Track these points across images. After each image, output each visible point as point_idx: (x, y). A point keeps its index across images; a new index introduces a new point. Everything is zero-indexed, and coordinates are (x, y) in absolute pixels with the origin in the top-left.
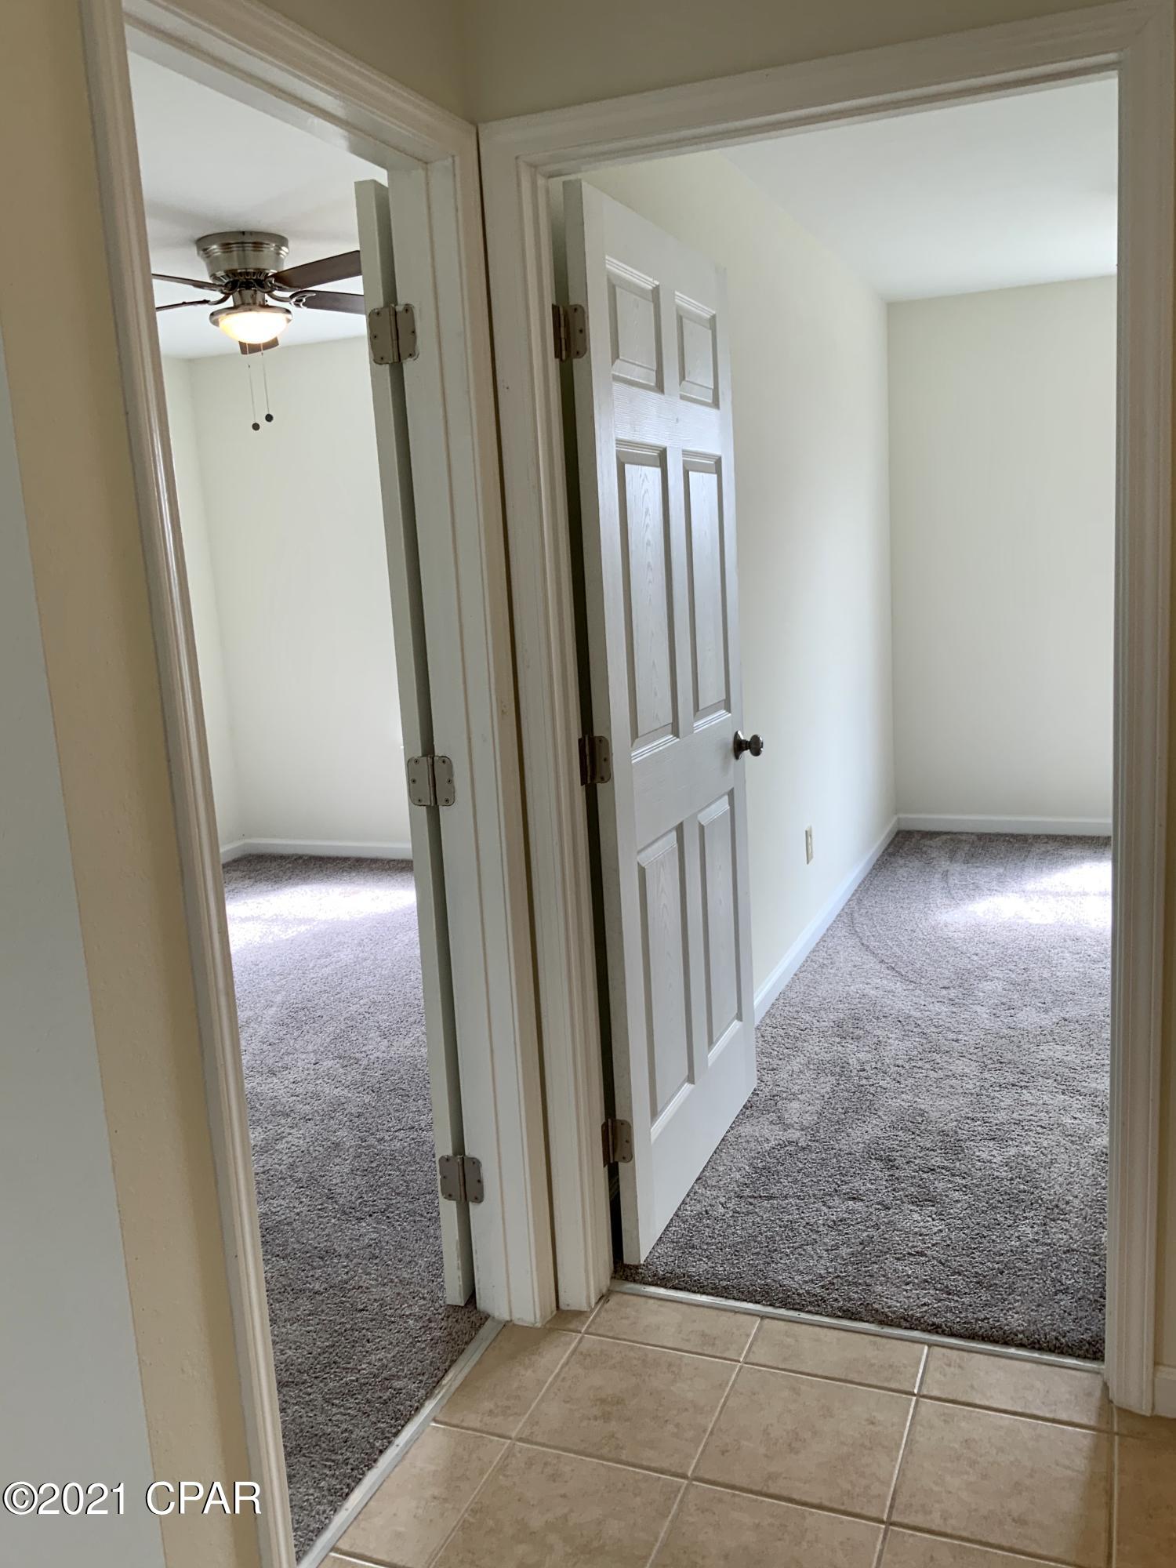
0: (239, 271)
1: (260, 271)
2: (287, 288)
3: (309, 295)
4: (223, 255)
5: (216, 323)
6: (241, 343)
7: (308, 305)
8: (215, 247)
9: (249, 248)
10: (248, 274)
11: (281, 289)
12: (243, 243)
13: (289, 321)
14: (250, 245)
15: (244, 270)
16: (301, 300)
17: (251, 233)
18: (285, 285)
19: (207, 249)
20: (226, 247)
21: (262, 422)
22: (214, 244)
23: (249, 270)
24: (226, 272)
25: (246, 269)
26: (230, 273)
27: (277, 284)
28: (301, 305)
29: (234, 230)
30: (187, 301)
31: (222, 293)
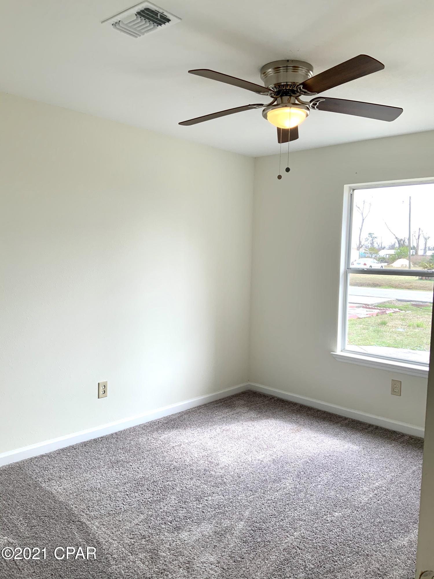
0: (282, 84)
1: (294, 84)
2: (309, 92)
3: (321, 100)
4: (275, 74)
5: (265, 116)
6: (279, 130)
7: (319, 108)
8: (270, 70)
9: (290, 69)
10: (287, 85)
11: (305, 93)
12: (287, 66)
13: (307, 115)
14: (291, 68)
15: (285, 83)
16: (316, 104)
17: (293, 61)
18: (308, 90)
19: (265, 73)
20: (277, 69)
21: (284, 173)
22: (269, 69)
23: (288, 83)
24: (275, 84)
25: (287, 82)
26: (278, 85)
27: (304, 90)
28: (315, 107)
29: (284, 59)
30: (251, 104)
31: (272, 97)
